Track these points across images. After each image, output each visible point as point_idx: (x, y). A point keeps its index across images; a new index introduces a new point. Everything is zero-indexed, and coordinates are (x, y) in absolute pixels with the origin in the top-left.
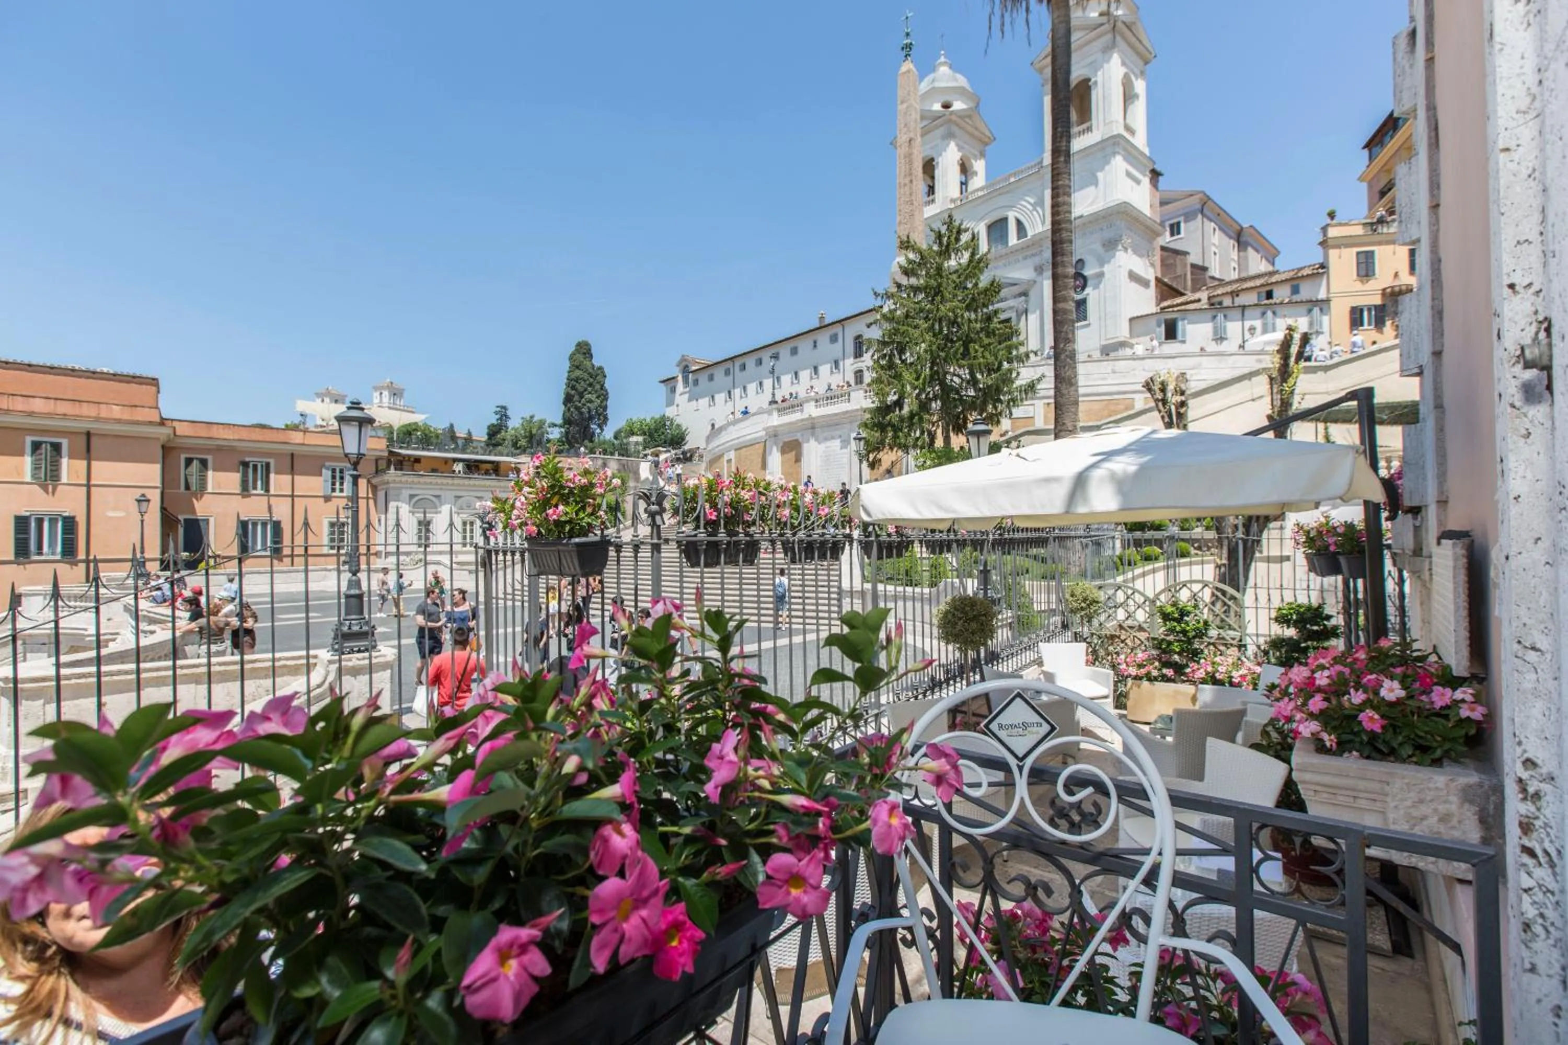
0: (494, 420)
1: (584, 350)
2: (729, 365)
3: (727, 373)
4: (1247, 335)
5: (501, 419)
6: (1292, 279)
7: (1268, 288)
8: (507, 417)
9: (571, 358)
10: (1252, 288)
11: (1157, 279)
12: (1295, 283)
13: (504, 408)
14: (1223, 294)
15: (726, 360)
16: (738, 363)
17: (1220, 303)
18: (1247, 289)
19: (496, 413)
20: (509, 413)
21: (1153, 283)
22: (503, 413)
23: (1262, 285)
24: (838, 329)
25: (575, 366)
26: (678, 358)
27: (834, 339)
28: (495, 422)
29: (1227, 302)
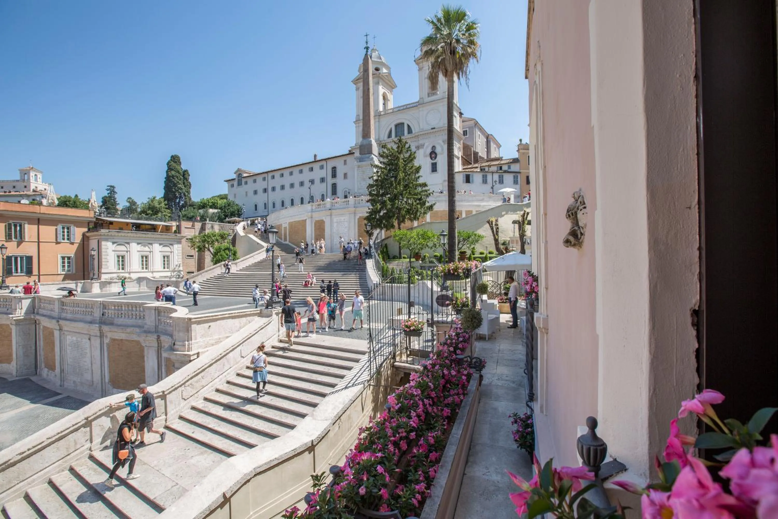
0: (106, 193)
1: (175, 159)
2: (265, 175)
3: (264, 179)
4: (494, 184)
5: (111, 193)
6: (508, 163)
7: (501, 165)
8: (115, 192)
9: (168, 164)
10: (495, 165)
11: (462, 156)
12: (509, 164)
13: (113, 187)
14: (485, 166)
15: (263, 173)
16: (270, 175)
17: (484, 169)
18: (493, 165)
19: (107, 190)
20: (116, 190)
21: (460, 158)
22: (112, 190)
23: (498, 164)
24: (324, 163)
25: (170, 168)
26: (236, 169)
27: (322, 167)
28: (107, 195)
29: (487, 169)
